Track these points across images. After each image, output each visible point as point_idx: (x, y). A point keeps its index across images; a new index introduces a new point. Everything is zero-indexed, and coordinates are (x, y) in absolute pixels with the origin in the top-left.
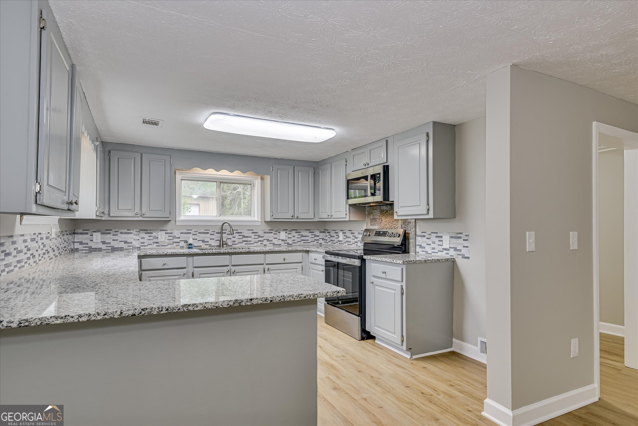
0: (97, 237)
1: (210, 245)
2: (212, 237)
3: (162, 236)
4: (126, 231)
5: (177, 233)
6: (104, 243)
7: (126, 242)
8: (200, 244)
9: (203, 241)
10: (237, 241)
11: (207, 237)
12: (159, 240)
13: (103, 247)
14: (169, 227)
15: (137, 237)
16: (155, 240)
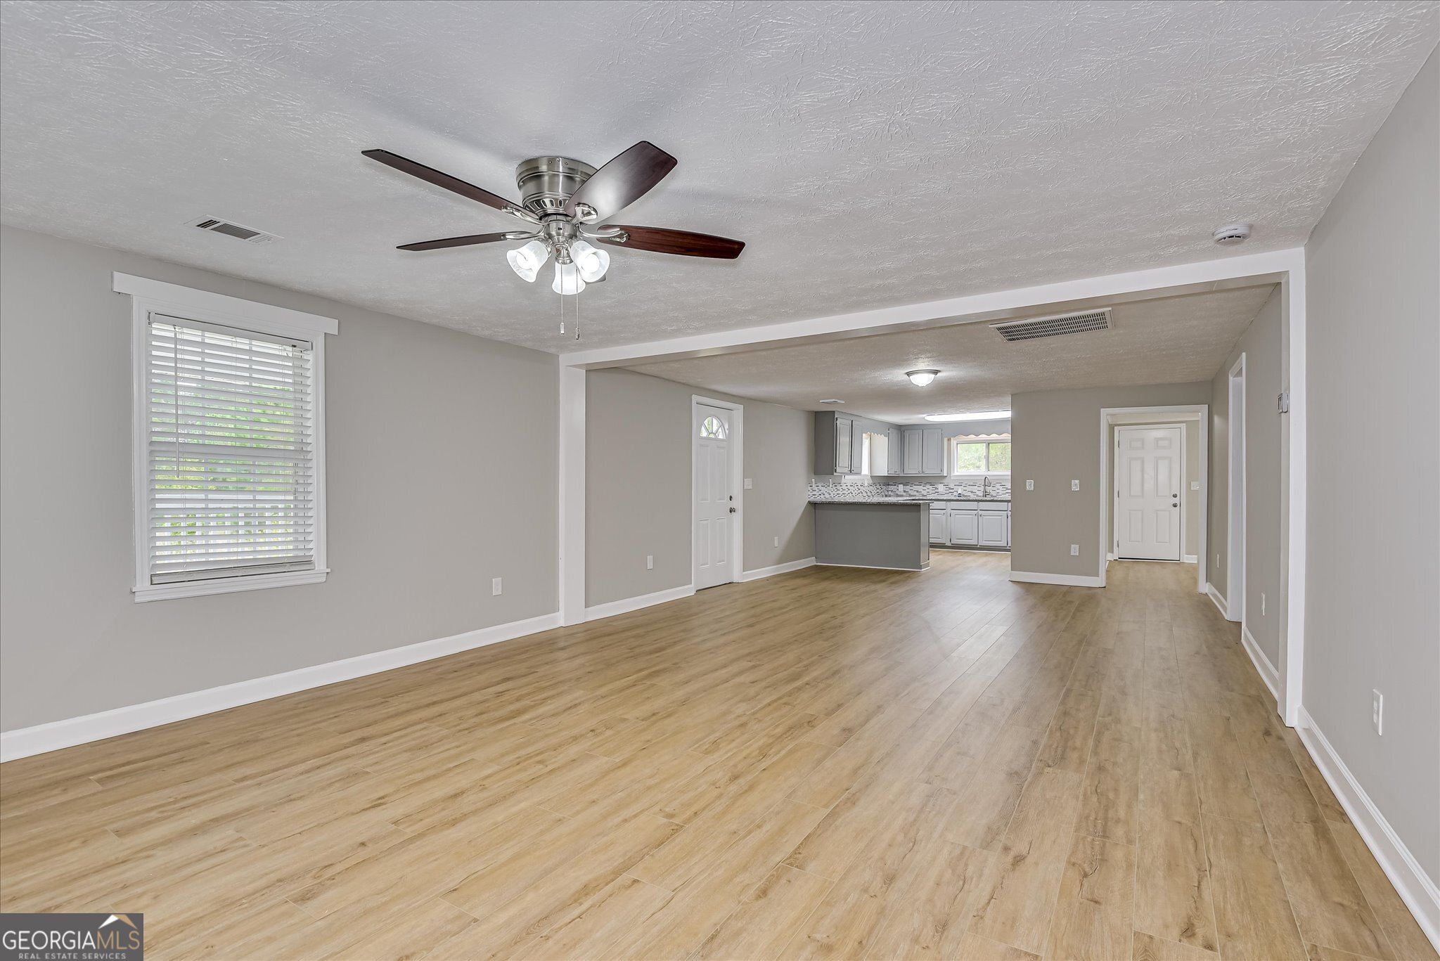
0: (901, 487)
1: (978, 496)
2: (979, 489)
3: (941, 488)
4: (917, 483)
5: (952, 486)
6: (905, 491)
7: (917, 492)
8: (970, 494)
9: (972, 492)
10: (1001, 492)
11: (975, 489)
12: (939, 490)
13: (904, 494)
14: (946, 481)
15: (925, 488)
16: (936, 491)
